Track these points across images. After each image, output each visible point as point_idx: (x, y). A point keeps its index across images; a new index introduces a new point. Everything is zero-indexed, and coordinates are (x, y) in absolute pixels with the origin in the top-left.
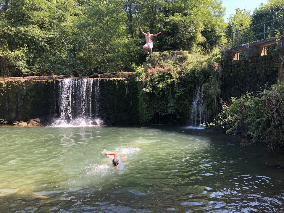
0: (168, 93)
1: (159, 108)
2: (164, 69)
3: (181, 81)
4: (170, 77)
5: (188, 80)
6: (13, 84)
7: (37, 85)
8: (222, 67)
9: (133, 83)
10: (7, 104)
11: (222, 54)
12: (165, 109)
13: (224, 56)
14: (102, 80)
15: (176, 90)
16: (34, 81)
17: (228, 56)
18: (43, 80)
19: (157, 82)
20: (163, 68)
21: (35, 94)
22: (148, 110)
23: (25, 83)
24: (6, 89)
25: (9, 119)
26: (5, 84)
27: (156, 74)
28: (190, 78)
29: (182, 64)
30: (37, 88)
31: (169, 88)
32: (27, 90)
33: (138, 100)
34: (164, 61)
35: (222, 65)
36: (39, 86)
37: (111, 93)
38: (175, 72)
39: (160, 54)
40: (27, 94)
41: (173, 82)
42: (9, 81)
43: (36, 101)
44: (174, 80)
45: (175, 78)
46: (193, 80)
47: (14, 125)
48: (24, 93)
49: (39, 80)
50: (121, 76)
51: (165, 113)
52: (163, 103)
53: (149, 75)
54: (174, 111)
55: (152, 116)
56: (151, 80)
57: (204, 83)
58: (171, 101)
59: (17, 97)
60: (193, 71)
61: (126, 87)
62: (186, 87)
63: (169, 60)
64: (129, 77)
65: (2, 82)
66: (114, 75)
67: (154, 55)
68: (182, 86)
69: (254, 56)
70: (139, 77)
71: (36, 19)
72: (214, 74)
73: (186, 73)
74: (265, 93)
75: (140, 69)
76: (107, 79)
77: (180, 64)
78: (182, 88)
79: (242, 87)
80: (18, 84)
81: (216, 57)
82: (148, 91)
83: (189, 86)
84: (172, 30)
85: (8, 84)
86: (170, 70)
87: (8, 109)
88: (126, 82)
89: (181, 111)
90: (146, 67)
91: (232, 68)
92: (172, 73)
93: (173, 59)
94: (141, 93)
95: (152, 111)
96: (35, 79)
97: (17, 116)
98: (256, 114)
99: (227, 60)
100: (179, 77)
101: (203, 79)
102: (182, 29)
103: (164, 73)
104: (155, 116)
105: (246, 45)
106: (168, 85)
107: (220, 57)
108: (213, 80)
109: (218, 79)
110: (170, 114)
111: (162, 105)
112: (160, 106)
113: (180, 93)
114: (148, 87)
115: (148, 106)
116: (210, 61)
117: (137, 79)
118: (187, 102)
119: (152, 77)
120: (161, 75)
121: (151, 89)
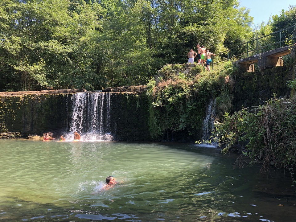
0: (179, 107)
1: (171, 123)
3: (193, 94)
4: (181, 91)
5: (199, 94)
6: (29, 97)
7: (51, 99)
8: (235, 79)
9: (144, 97)
10: (23, 117)
11: (234, 65)
12: (177, 125)
13: (236, 68)
14: (113, 94)
15: (188, 105)
16: (48, 95)
17: (240, 68)
18: (57, 94)
19: (167, 96)
20: (175, 81)
21: (49, 108)
22: (158, 126)
23: (40, 97)
24: (23, 102)
25: (25, 132)
26: (22, 97)
27: (167, 88)
28: (202, 92)
29: (195, 77)
30: (51, 101)
31: (181, 103)
32: (42, 104)
33: (149, 115)
34: (176, 74)
35: (234, 78)
36: (53, 100)
37: (122, 107)
38: (187, 86)
39: (173, 67)
40: (42, 108)
41: (184, 96)
42: (26, 95)
43: (50, 114)
44: (185, 93)
45: (187, 91)
46: (205, 93)
47: (29, 138)
48: (39, 106)
49: (53, 94)
50: (133, 90)
51: (177, 129)
52: (175, 118)
53: (159, 89)
54: (185, 127)
55: (163, 132)
56: (162, 93)
57: (216, 97)
58: (182, 117)
59: (32, 110)
60: (205, 84)
61: (137, 101)
62: (198, 101)
63: (180, 73)
64: (141, 90)
65: (20, 95)
66: (126, 88)
67: (166, 68)
68: (194, 100)
69: (267, 67)
70: (149, 91)
71: (57, 34)
72: (225, 87)
73: (198, 87)
74: (261, 108)
75: (151, 83)
76: (118, 93)
77: (193, 77)
78: (194, 102)
79: (255, 102)
80: (34, 98)
81: (228, 69)
82: (158, 105)
83: (202, 100)
84: (190, 42)
85: (25, 98)
86: (181, 84)
87: (24, 122)
88: (138, 96)
89: (193, 127)
90: (157, 80)
91: (244, 81)
92: (183, 87)
93: (186, 71)
94: (151, 107)
95: (163, 127)
96: (50, 93)
97: (32, 129)
98: (251, 132)
99: (240, 72)
100: (191, 91)
101: (215, 93)
102: (201, 40)
103: (175, 87)
104: (166, 132)
105: (258, 55)
106: (179, 99)
107: (232, 69)
108: (223, 94)
109: (229, 93)
110: (181, 130)
111: (173, 120)
112: (171, 121)
113: (192, 108)
114: (158, 101)
115: (159, 121)
116: (221, 73)
117: (147, 92)
118: (200, 117)
119: (162, 91)
120: (172, 89)
121: (161, 103)
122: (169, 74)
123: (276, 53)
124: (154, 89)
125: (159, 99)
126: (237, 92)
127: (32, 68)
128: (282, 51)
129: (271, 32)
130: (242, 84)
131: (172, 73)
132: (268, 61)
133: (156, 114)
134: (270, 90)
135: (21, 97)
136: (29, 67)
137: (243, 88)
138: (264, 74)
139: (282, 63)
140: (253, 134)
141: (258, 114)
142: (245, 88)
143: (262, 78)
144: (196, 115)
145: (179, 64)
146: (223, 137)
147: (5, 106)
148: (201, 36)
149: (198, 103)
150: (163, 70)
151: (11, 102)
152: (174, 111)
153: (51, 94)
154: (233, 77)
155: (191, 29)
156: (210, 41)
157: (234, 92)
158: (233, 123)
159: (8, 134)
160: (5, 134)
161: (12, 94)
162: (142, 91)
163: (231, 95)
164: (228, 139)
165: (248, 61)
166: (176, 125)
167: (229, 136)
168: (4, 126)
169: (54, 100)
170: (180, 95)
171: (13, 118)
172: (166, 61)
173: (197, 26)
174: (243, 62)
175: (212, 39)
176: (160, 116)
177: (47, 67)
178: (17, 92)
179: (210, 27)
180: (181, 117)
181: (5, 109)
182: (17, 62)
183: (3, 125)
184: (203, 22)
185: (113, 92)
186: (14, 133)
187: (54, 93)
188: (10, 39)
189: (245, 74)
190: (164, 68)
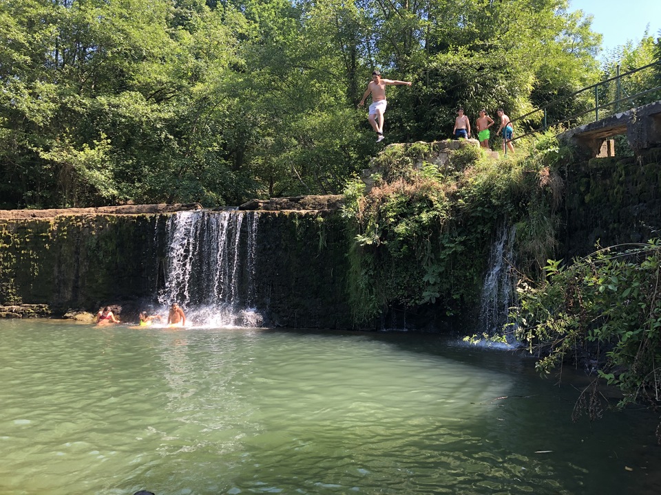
0: (423, 248)
1: (401, 286)
2: (413, 187)
3: (457, 216)
4: (427, 206)
5: (473, 215)
6: (71, 223)
7: (120, 226)
8: (563, 177)
9: (336, 221)
10: (56, 269)
11: (562, 141)
12: (417, 290)
13: (566, 148)
14: (264, 215)
15: (443, 242)
16: (113, 216)
17: (579, 148)
18: (134, 215)
19: (392, 220)
20: (413, 182)
21: (115, 248)
22: (371, 292)
23: (96, 221)
24: (57, 234)
25: (59, 304)
26: (55, 223)
27: (393, 200)
28: (479, 209)
29: (462, 174)
30: (120, 232)
31: (426, 236)
32: (99, 238)
33: (348, 267)
34: (414, 167)
35: (561, 173)
36: (125, 228)
37: (283, 247)
38: (443, 194)
39: (407, 150)
40: (98, 248)
41: (435, 220)
42: (63, 216)
43: (116, 263)
44: (438, 213)
45: (441, 208)
46: (488, 214)
47: (67, 318)
48: (92, 243)
49: (125, 215)
50: (311, 205)
51: (417, 302)
52: (412, 274)
53: (374, 202)
54: (438, 295)
56: (379, 213)
57: (515, 221)
58: (430, 271)
59: (77, 253)
60: (487, 190)
61: (319, 233)
62: (470, 233)
63: (425, 164)
64: (329, 206)
65: (50, 218)
66: (295, 202)
67: (390, 152)
68: (460, 230)
69: (651, 144)
70: (347, 207)
71: (141, 78)
72: (539, 197)
73: (470, 197)
74: (653, 247)
75: (353, 187)
76: (276, 212)
77: (457, 173)
78: (459, 235)
79: (619, 235)
80: (81, 224)
81: (545, 151)
82: (370, 242)
83: (479, 231)
84: (450, 92)
85: (61, 224)
86: (428, 189)
87: (57, 280)
88: (321, 219)
89: (458, 297)
90: (369, 182)
91: (589, 181)
92: (433, 197)
93: (438, 160)
94: (353, 246)
95: (383, 295)
96: (119, 213)
97: (75, 296)
98: (624, 315)
99: (577, 160)
100: (451, 206)
101: (512, 211)
102: (476, 88)
103: (413, 198)
104: (390, 308)
105: (627, 113)
106: (423, 227)
107: (557, 152)
108: (534, 214)
109: (550, 211)
110: (428, 303)
111: (407, 278)
112: (403, 281)
113: (454, 249)
114: (370, 232)
115: (372, 280)
116: (529, 162)
117: (344, 211)
118: (474, 272)
119: (381, 206)
120: (406, 202)
121: (377, 237)
122: (397, 166)
124: (362, 202)
125: (373, 228)
126: (570, 210)
127: (82, 156)
130: (582, 189)
131: (404, 163)
132: (654, 127)
133: (365, 264)
135: (52, 222)
136: (75, 152)
137: (587, 198)
138: (645, 161)
142: (593, 198)
143: (638, 172)
144: (465, 267)
145: (422, 142)
146: (540, 327)
147: (15, 243)
148: (475, 77)
149: (468, 237)
150: (383, 156)
151: (30, 232)
152: (410, 257)
153: (119, 215)
154: (560, 171)
155: (452, 59)
156: (497, 91)
157: (561, 210)
159: (22, 308)
160: (15, 307)
161: (34, 216)
162: (333, 207)
163: (553, 216)
164: (552, 333)
165: (600, 130)
166: (414, 292)
168: (12, 289)
169: (127, 228)
170: (425, 217)
171: (34, 269)
173: (466, 52)
174: (585, 134)
176: (375, 269)
177: (118, 154)
178: (44, 211)
179: (501, 55)
180: (426, 272)
181: (17, 249)
182: (48, 142)
183: (10, 287)
184: (481, 42)
185: (263, 211)
186: (35, 305)
187: (129, 213)
188: (31, 88)
189: (593, 163)
190: (386, 151)
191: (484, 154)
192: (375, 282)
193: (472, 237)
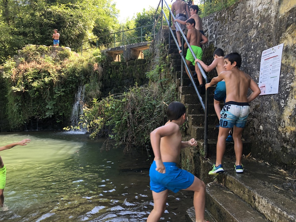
0: (46, 93)
1: (35, 110)
3: (61, 80)
4: (47, 75)
5: (68, 80)
8: (103, 67)
11: (102, 53)
13: (104, 56)
15: (55, 91)
17: (108, 57)
19: (31, 80)
20: (40, 64)
22: (20, 113)
27: (31, 71)
28: (71, 77)
29: (63, 62)
31: (47, 88)
33: (8, 101)
34: (41, 57)
35: (102, 66)
38: (55, 70)
39: (37, 48)
41: (51, 82)
44: (52, 78)
45: (54, 77)
46: (74, 79)
51: (43, 117)
52: (41, 105)
53: (21, 71)
54: (53, 114)
56: (24, 77)
57: (85, 83)
58: (49, 103)
60: (74, 70)
62: (67, 87)
63: (46, 56)
67: (28, 48)
68: (62, 86)
69: (131, 59)
70: (6, 73)
72: (94, 75)
73: (67, 72)
74: (125, 95)
75: (9, 63)
77: (61, 61)
78: (62, 88)
79: (121, 90)
81: (96, 57)
82: (19, 90)
83: (70, 87)
84: (57, 23)
86: (48, 67)
89: (62, 114)
90: (18, 61)
91: (112, 70)
92: (50, 71)
93: (52, 55)
94: (10, 92)
95: (26, 114)
98: (117, 116)
99: (108, 61)
100: (59, 76)
101: (84, 79)
102: (69, 23)
103: (41, 71)
104: (30, 121)
105: (124, 46)
106: (46, 84)
107: (100, 57)
108: (92, 81)
109: (98, 80)
110: (48, 117)
111: (39, 107)
112: (36, 108)
113: (60, 94)
114: (19, 85)
115: (20, 108)
116: (90, 60)
117: (4, 74)
118: (69, 104)
119: (24, 74)
120: (37, 72)
121: (23, 88)
122: (32, 55)
123: (138, 47)
124: (14, 71)
125: (20, 83)
126: (105, 80)
128: (143, 46)
129: (135, 27)
130: (109, 73)
131: (36, 54)
132: (131, 52)
133: (16, 101)
134: (134, 79)
137: (111, 76)
138: (129, 65)
139: (143, 56)
140: (119, 118)
141: (123, 100)
142: (113, 76)
143: (127, 68)
144: (65, 102)
145: (44, 46)
146: (91, 122)
148: (69, 19)
149: (66, 89)
150: (24, 50)
152: (40, 97)
155: (58, 9)
156: (79, 26)
157: (102, 80)
158: (100, 109)
164: (95, 124)
165: (115, 51)
166: (42, 113)
167: (97, 121)
172: (28, 41)
173: (65, 7)
174: (110, 52)
175: (81, 24)
176: (22, 103)
179: (79, 12)
180: (47, 104)
184: (71, 4)
189: (113, 63)
190: (26, 47)
191: (72, 54)
192: (22, 109)
193: (68, 89)
